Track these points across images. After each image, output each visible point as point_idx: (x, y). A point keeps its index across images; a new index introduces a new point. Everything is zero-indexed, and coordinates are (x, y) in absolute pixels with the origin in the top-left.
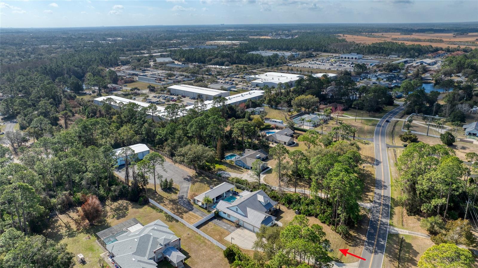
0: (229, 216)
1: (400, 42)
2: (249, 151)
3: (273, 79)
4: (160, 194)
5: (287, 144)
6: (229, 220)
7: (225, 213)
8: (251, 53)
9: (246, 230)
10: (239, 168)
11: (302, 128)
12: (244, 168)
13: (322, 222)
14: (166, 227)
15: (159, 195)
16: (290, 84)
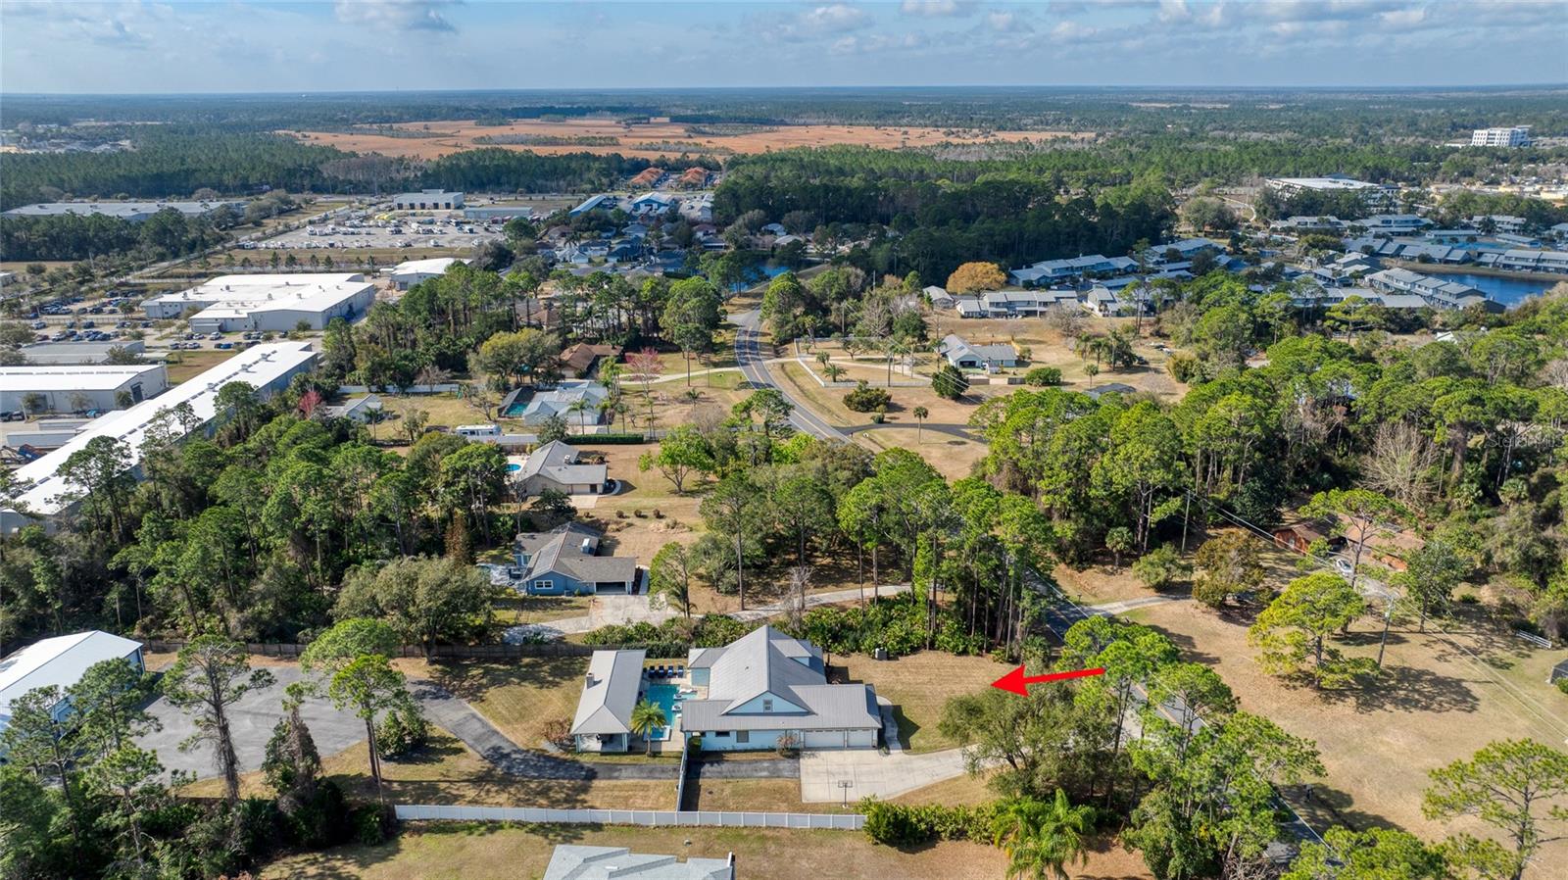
0: (743, 735)
1: (519, 149)
2: (532, 537)
3: (270, 297)
4: (402, 778)
5: (600, 489)
6: (746, 751)
7: (726, 734)
8: (15, 211)
9: (823, 753)
10: (559, 603)
11: (580, 433)
12: (571, 593)
13: (959, 654)
14: (622, 853)
15: (401, 783)
16: (346, 309)
